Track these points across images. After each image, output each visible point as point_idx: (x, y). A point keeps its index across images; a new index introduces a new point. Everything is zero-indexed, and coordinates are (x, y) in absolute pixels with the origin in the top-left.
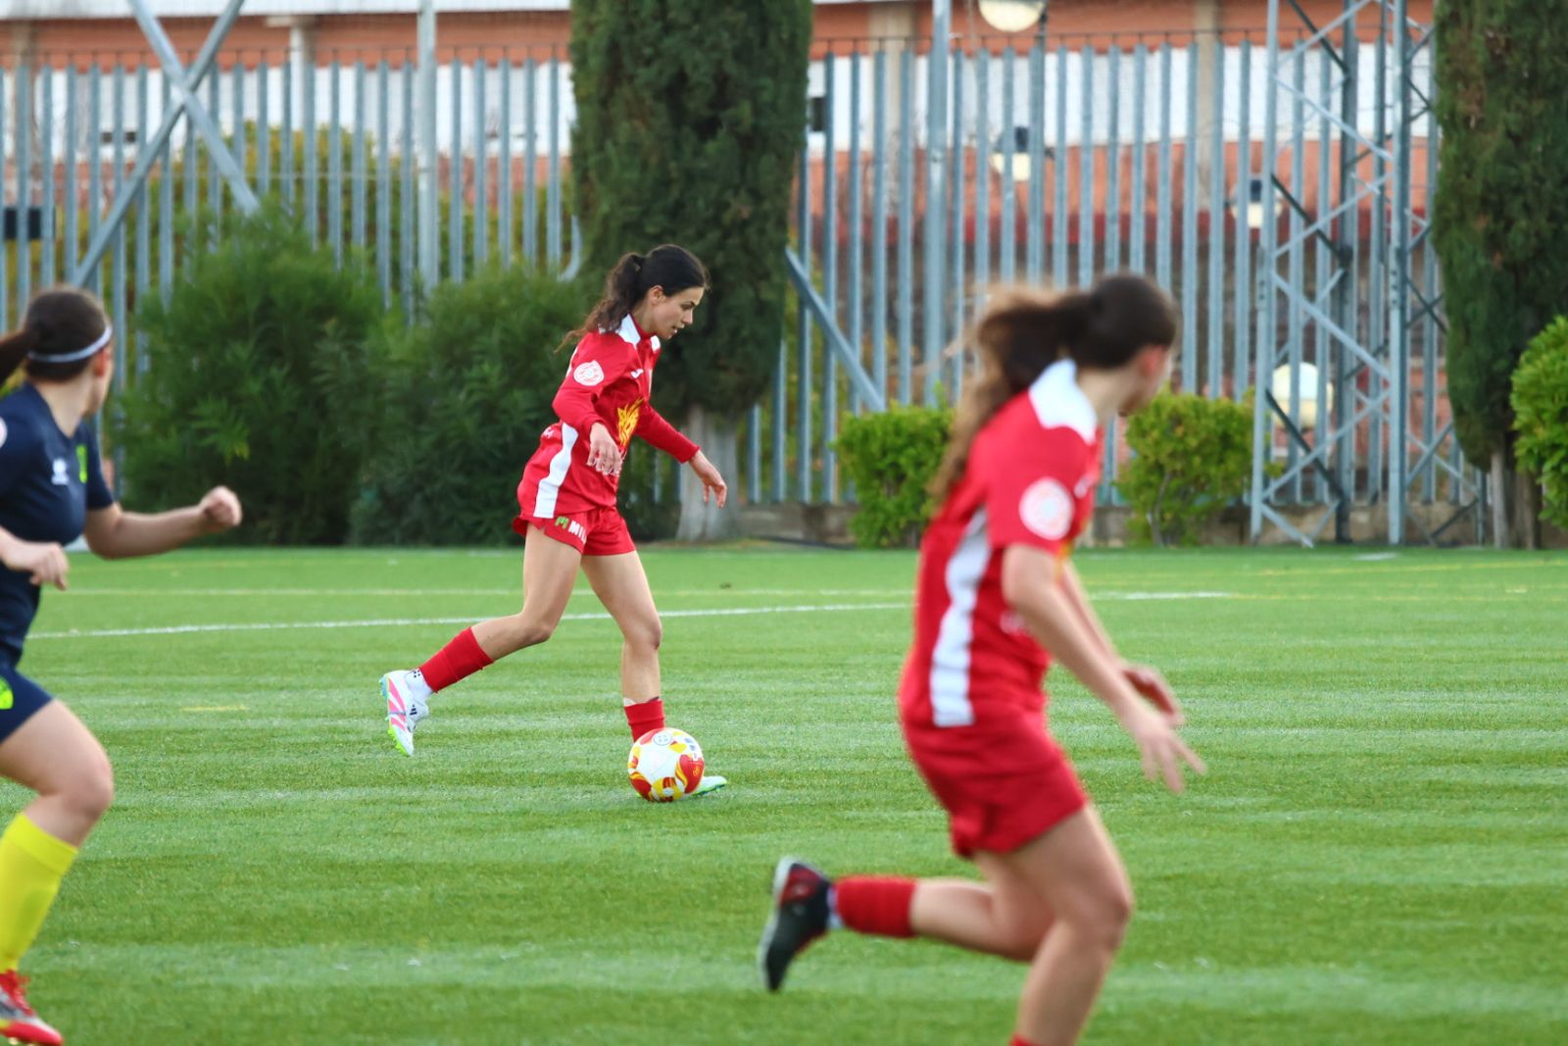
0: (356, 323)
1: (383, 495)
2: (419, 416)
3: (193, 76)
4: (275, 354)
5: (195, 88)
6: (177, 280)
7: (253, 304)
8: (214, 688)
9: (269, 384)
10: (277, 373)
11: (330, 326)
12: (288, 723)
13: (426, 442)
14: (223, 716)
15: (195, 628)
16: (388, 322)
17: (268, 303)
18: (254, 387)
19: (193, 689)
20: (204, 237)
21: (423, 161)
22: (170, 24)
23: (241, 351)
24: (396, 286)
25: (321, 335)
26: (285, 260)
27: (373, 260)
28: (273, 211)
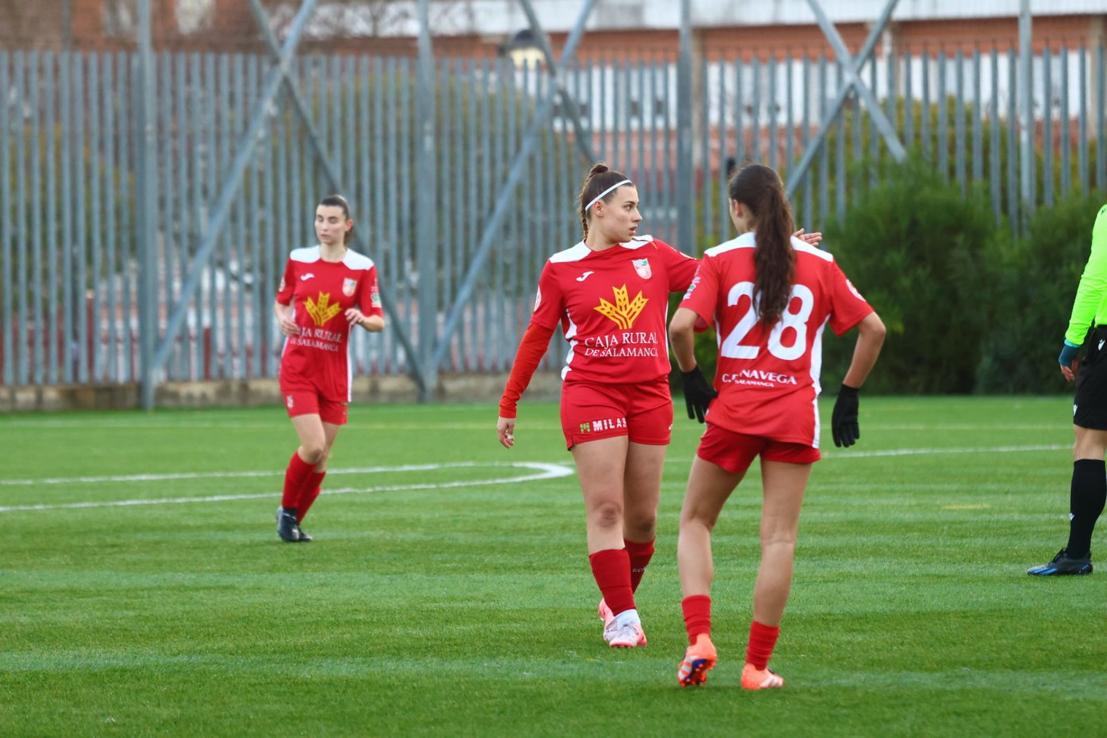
0: (978, 237)
1: (997, 358)
2: (1024, 302)
3: (858, 63)
4: (920, 259)
5: (859, 71)
6: (849, 206)
7: (904, 224)
8: (957, 491)
9: (916, 280)
10: (922, 272)
11: (960, 239)
12: (1024, 517)
13: (1031, 320)
14: (975, 512)
15: (910, 452)
16: (1000, 235)
17: (914, 223)
18: (905, 282)
19: (944, 493)
20: (867, 176)
21: (1023, 120)
22: (842, 27)
23: (896, 258)
24: (1005, 209)
25: (953, 245)
26: (927, 192)
27: (987, 192)
28: (917, 157)
